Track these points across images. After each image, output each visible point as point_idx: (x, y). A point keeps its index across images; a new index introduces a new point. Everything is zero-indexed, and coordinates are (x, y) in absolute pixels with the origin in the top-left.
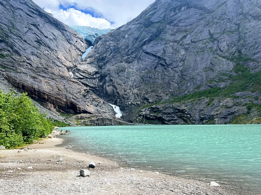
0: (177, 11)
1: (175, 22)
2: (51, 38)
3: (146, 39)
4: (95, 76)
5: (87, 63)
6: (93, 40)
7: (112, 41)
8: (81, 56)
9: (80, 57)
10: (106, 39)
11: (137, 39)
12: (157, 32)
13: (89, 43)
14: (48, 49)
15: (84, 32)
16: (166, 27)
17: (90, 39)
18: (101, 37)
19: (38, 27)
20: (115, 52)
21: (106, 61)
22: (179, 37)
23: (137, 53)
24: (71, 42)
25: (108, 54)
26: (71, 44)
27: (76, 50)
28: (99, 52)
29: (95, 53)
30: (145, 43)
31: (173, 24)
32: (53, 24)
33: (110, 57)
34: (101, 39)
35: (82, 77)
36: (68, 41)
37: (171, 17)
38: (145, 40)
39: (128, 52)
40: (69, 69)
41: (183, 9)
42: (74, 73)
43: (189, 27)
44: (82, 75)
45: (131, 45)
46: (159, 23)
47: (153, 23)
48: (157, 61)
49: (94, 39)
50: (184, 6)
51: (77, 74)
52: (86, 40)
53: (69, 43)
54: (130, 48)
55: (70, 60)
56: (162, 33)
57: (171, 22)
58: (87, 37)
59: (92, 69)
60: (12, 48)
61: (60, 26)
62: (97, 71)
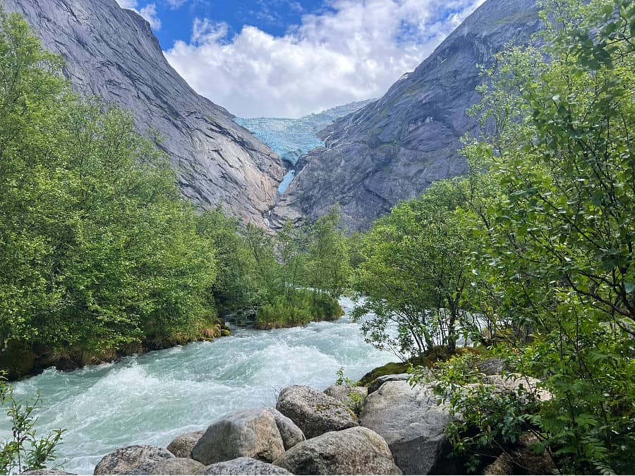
0: (420, 124)
1: (414, 143)
2: (237, 166)
3: (370, 169)
4: (297, 225)
5: (288, 205)
6: (294, 159)
7: (322, 170)
8: (277, 187)
9: (275, 189)
10: (314, 165)
11: (357, 168)
12: (386, 159)
13: (288, 164)
14: (236, 186)
15: (280, 147)
16: (399, 151)
17: (290, 158)
18: (307, 159)
19: (221, 152)
20: (326, 189)
21: (312, 201)
22: (413, 170)
23: (356, 190)
24: (263, 167)
25: (316, 191)
26: (263, 171)
27: (271, 179)
28: (304, 187)
29: (298, 188)
30: (367, 176)
31: (409, 146)
32: (238, 142)
33: (319, 196)
34: (306, 162)
35: (280, 226)
36: (258, 167)
37: (410, 132)
38: (367, 171)
39: (344, 188)
40: (263, 214)
41: (428, 120)
42: (270, 220)
43: (429, 154)
44: (280, 223)
45: (348, 177)
46: (390, 145)
47: (383, 143)
48: (381, 204)
49: (297, 158)
50: (430, 115)
51: (274, 221)
52: (285, 160)
53: (260, 170)
54: (346, 182)
55: (263, 198)
56: (394, 160)
57: (409, 142)
58: (285, 154)
59: (294, 214)
60: (200, 194)
61: (248, 145)
62: (301, 217)
